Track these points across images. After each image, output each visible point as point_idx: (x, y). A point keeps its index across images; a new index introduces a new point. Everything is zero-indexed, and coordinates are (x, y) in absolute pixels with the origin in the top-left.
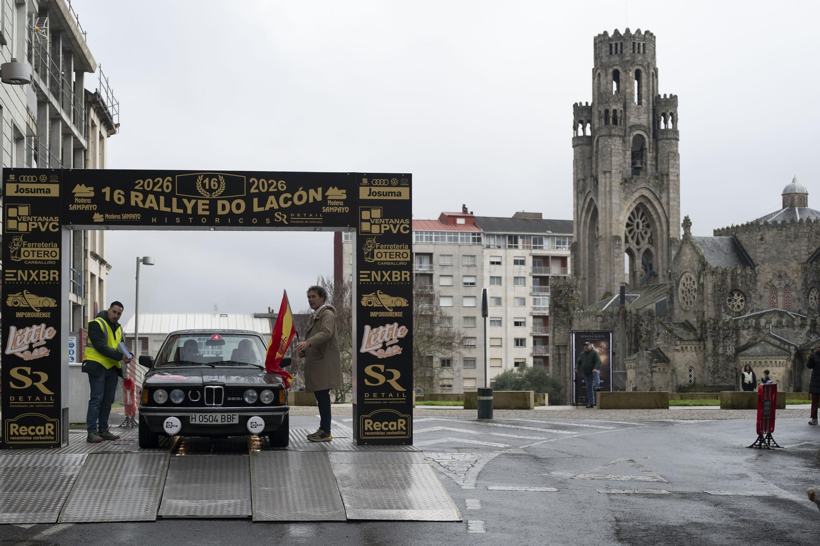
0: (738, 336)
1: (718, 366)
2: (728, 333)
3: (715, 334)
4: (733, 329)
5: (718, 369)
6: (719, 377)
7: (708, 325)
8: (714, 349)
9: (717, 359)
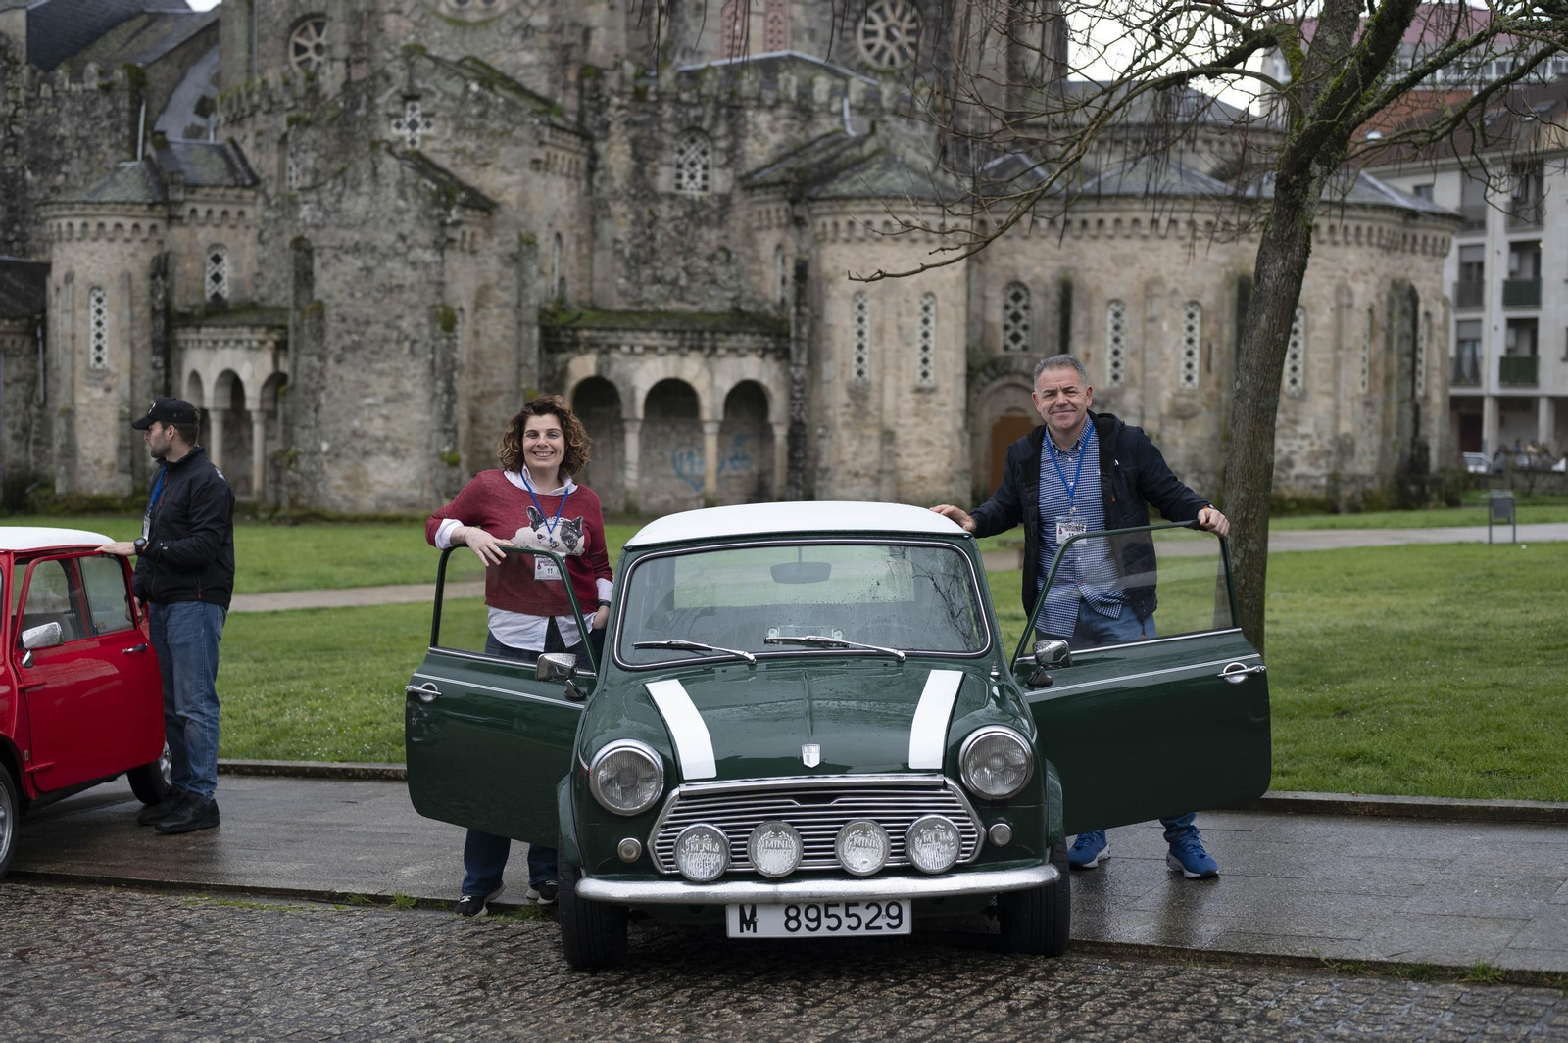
0: (736, 133)
1: (652, 238)
2: (699, 119)
3: (640, 118)
4: (718, 104)
5: (653, 251)
6: (657, 280)
7: (612, 81)
8: (638, 172)
9: (651, 212)
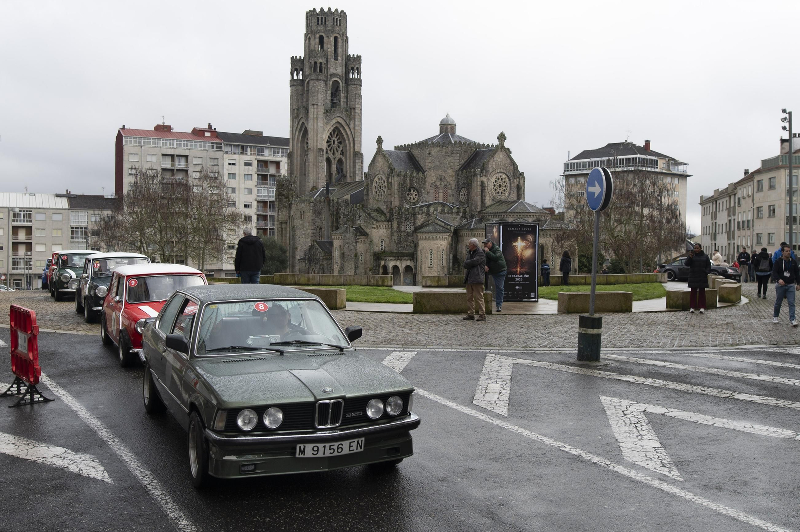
0: (415, 219)
1: (401, 239)
2: (409, 217)
3: (399, 217)
4: (412, 214)
5: (401, 241)
6: (402, 247)
7: (395, 211)
8: (399, 227)
9: (401, 235)
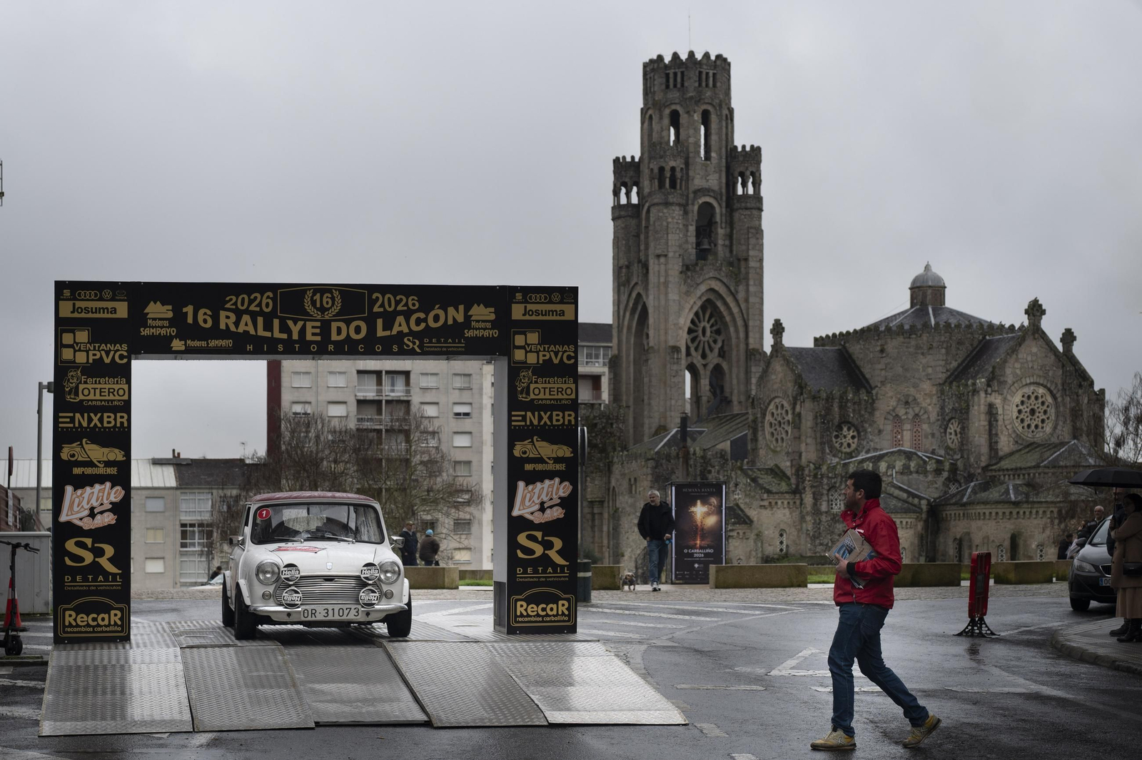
1: (819, 528)
2: (835, 483)
3: (815, 484)
4: (842, 477)
5: (820, 533)
6: (821, 544)
7: (807, 472)
8: (815, 504)
9: (819, 519)
